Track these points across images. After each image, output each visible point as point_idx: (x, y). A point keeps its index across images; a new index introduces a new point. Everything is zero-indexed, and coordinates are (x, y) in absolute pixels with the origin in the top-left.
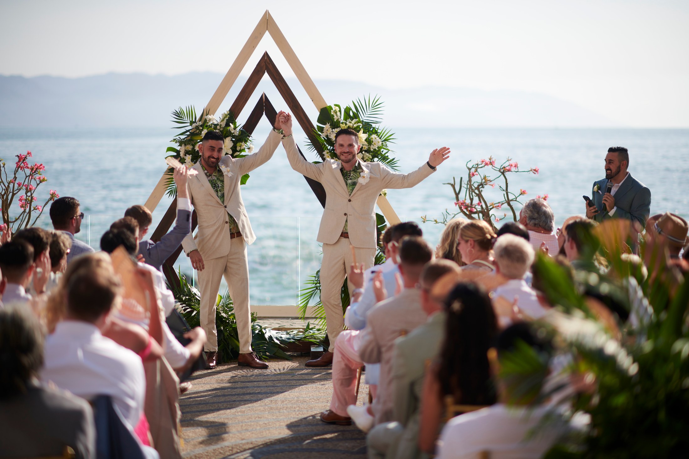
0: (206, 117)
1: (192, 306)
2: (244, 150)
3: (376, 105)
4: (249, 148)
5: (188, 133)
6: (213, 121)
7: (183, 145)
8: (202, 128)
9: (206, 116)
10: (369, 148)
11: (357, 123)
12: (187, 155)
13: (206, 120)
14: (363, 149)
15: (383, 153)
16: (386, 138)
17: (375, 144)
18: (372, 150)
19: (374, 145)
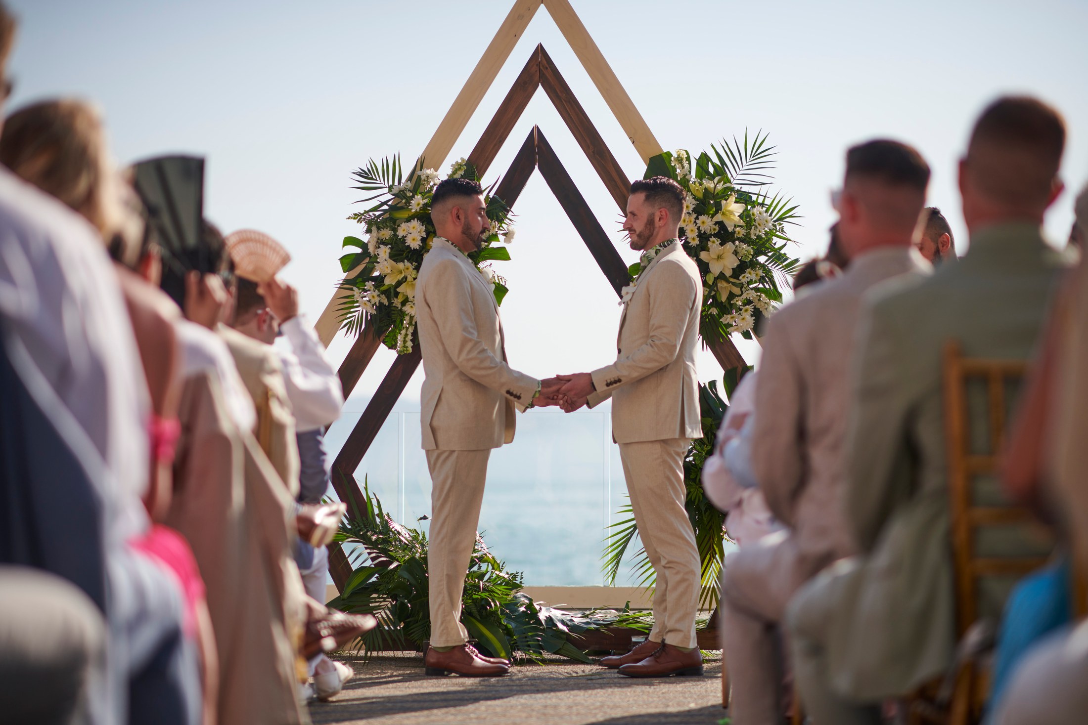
0: (418, 173)
1: (391, 553)
2: (495, 237)
3: (759, 152)
4: (505, 234)
5: (385, 207)
6: (433, 181)
7: (374, 228)
8: (411, 194)
9: (421, 170)
10: (749, 233)
12: (380, 245)
13: (419, 177)
14: (735, 236)
15: (777, 246)
16: (781, 215)
17: (759, 225)
18: (754, 238)
19: (758, 226)
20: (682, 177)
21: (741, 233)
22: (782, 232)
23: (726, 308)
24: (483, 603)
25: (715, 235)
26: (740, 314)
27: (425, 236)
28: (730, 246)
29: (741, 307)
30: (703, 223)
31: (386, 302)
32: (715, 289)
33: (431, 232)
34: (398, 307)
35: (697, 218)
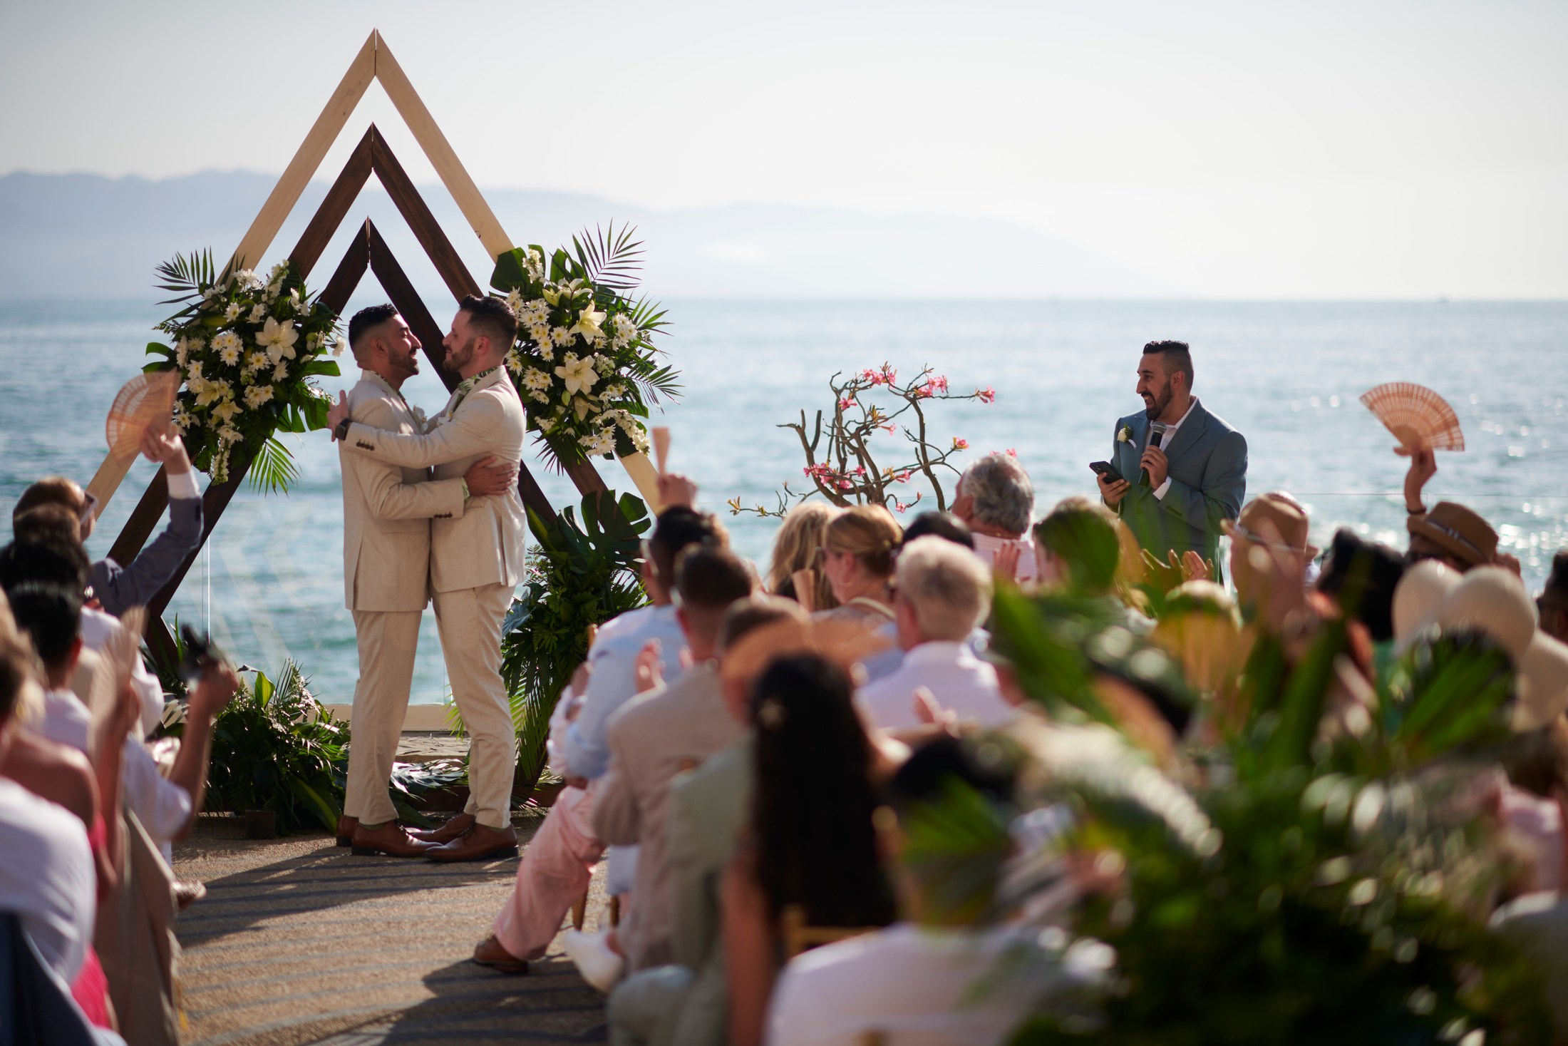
0: (235, 274)
2: (322, 350)
3: (624, 248)
4: (334, 346)
5: (195, 312)
6: (251, 283)
7: (184, 338)
8: (226, 300)
9: (237, 271)
10: (610, 344)
11: (582, 288)
12: (191, 361)
13: (235, 281)
14: (595, 348)
15: (641, 356)
16: (647, 322)
17: (622, 335)
18: (616, 349)
19: (621, 337)
20: (535, 279)
21: (602, 343)
22: (649, 340)
23: (586, 428)
24: (311, 761)
25: (572, 349)
26: (599, 436)
27: (243, 351)
28: (588, 360)
29: (601, 429)
30: (559, 335)
31: (197, 422)
32: (572, 408)
33: (249, 344)
34: (211, 429)
35: (551, 330)
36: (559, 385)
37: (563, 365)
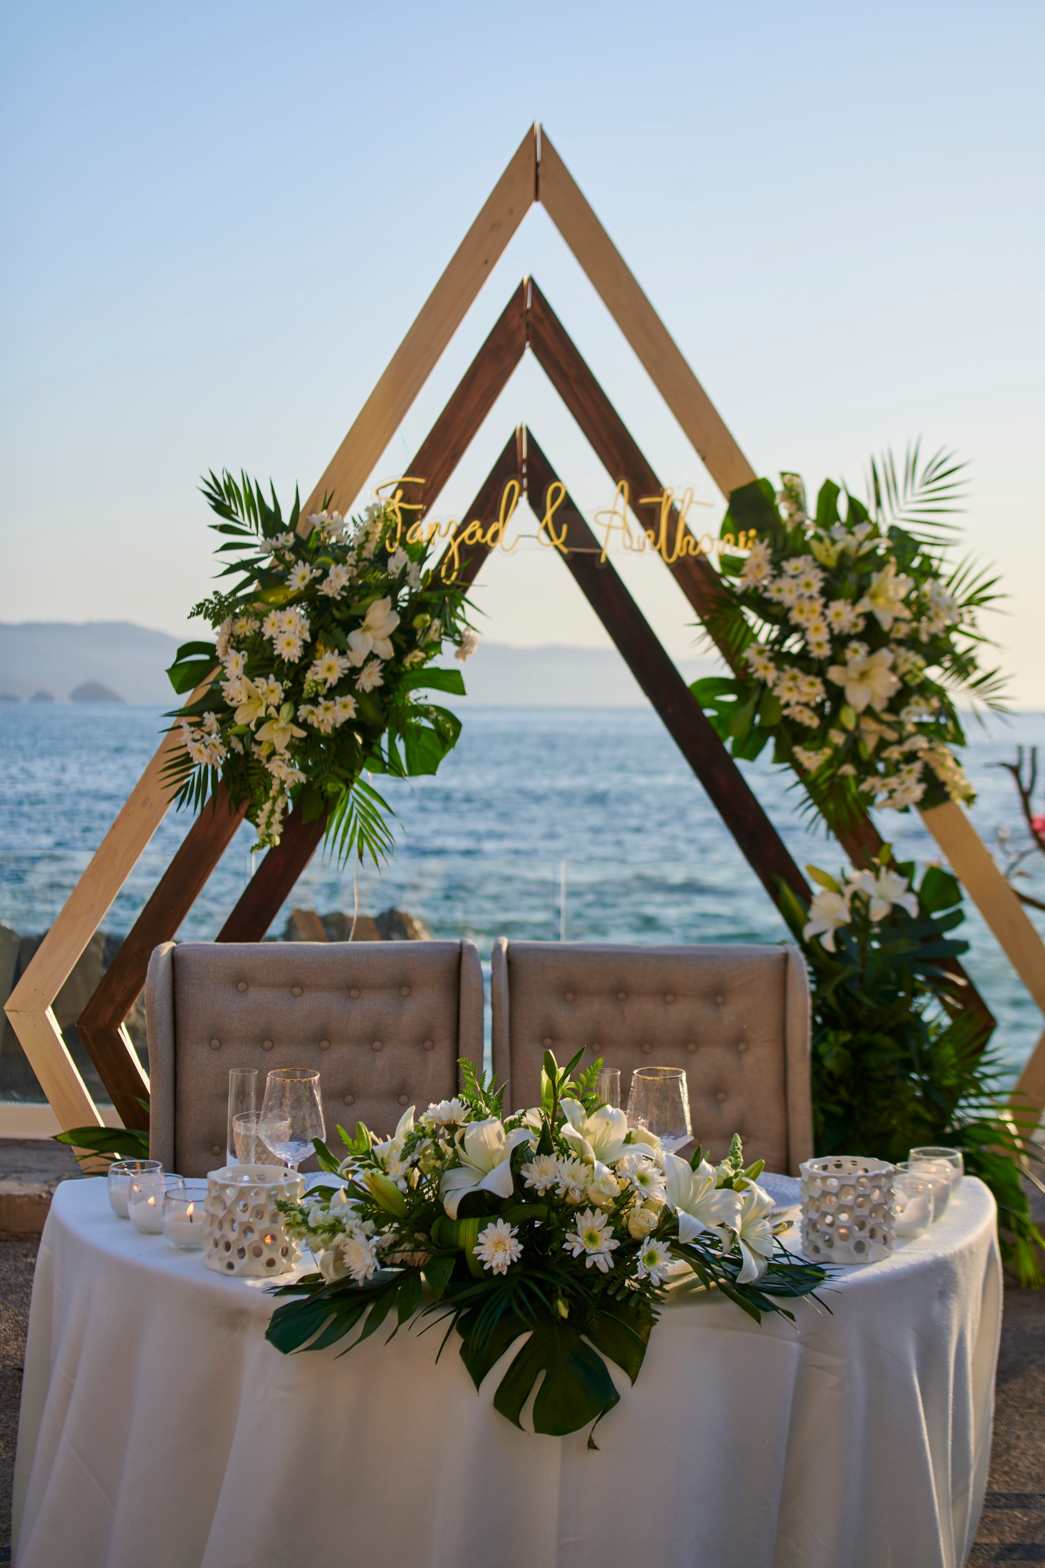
3: (936, 479)
5: (247, 572)
6: (336, 533)
8: (293, 557)
9: (318, 513)
10: (916, 631)
11: (873, 538)
14: (894, 636)
15: (959, 649)
17: (934, 615)
18: (926, 638)
19: (933, 618)
20: (792, 525)
21: (903, 630)
22: (973, 625)
23: (875, 766)
25: (860, 637)
26: (897, 777)
28: (885, 656)
29: (901, 767)
32: (858, 733)
34: (260, 762)
35: (826, 606)
36: (837, 695)
37: (844, 664)
